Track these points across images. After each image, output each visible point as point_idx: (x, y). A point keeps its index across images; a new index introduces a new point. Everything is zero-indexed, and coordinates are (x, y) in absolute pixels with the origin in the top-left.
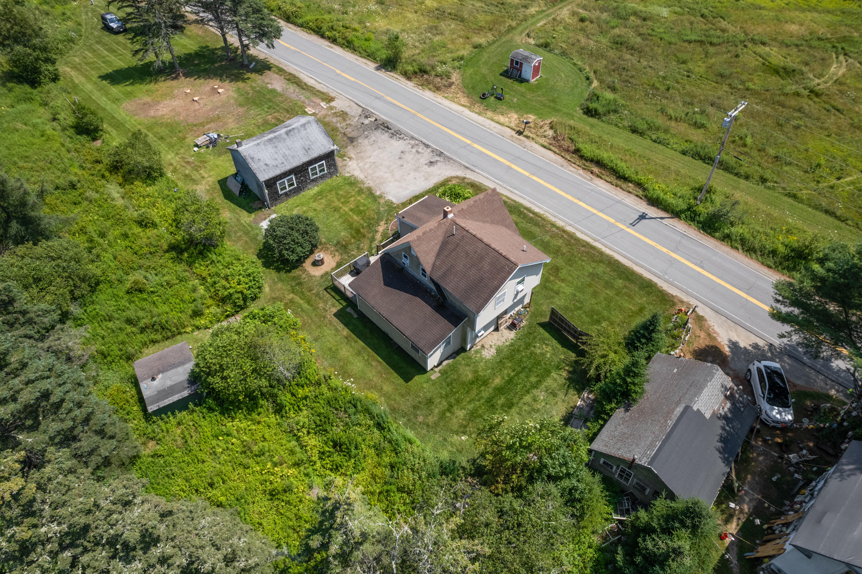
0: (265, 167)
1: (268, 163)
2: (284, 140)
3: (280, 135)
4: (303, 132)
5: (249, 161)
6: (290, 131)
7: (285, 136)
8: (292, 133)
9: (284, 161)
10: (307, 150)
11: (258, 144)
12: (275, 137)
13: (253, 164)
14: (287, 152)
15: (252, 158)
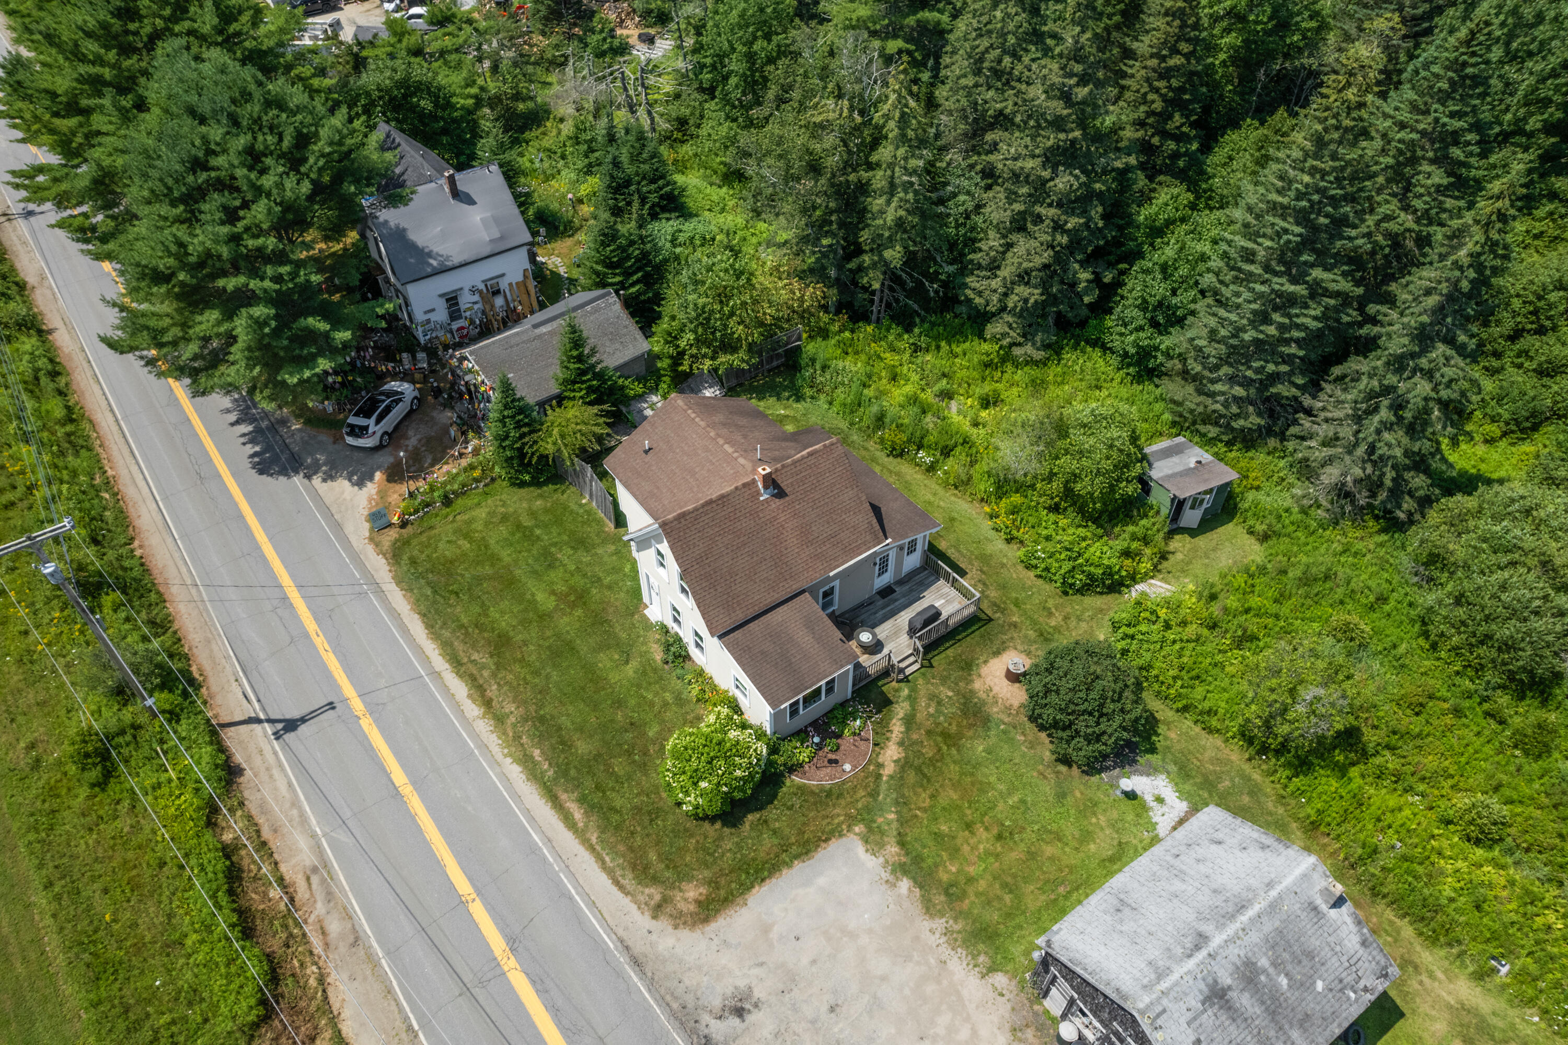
0: (1220, 836)
1: (1214, 847)
2: (1201, 917)
3: (1220, 927)
4: (1154, 953)
5: (1268, 840)
6: (1197, 948)
7: (1207, 928)
8: (1189, 943)
9: (1177, 863)
10: (1122, 906)
11: (1270, 885)
12: (1232, 917)
13: (1255, 835)
14: (1178, 886)
15: (1264, 847)
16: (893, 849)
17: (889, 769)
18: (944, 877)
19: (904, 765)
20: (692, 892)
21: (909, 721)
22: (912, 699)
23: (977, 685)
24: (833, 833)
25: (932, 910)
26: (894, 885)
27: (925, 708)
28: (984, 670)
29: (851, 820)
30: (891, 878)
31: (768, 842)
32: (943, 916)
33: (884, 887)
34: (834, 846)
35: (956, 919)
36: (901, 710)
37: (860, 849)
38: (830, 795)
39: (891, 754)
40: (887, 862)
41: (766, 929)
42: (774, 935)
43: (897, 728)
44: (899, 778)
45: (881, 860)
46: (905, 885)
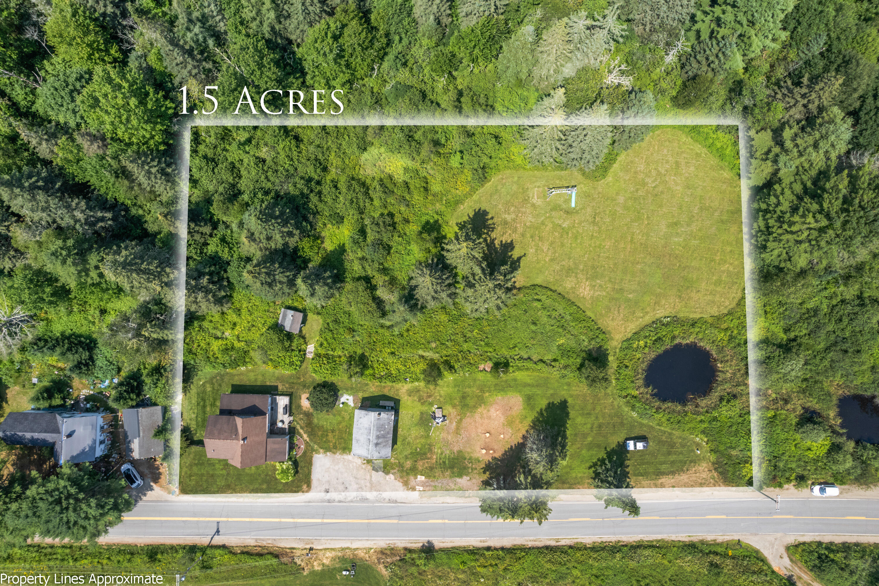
14: (361, 431)
16: (321, 450)
17: (308, 439)
18: (332, 446)
19: (309, 436)
20: (305, 487)
21: (302, 428)
22: (298, 423)
23: (304, 409)
24: (311, 458)
25: (335, 453)
27: (301, 422)
28: (302, 404)
29: (312, 453)
30: (326, 454)
31: (305, 469)
32: (337, 452)
33: (326, 456)
34: (314, 459)
35: (339, 450)
36: (298, 427)
37: (317, 455)
38: (305, 453)
39: (305, 436)
41: (319, 480)
43: (301, 431)
44: (311, 440)
45: (322, 453)
46: (328, 453)
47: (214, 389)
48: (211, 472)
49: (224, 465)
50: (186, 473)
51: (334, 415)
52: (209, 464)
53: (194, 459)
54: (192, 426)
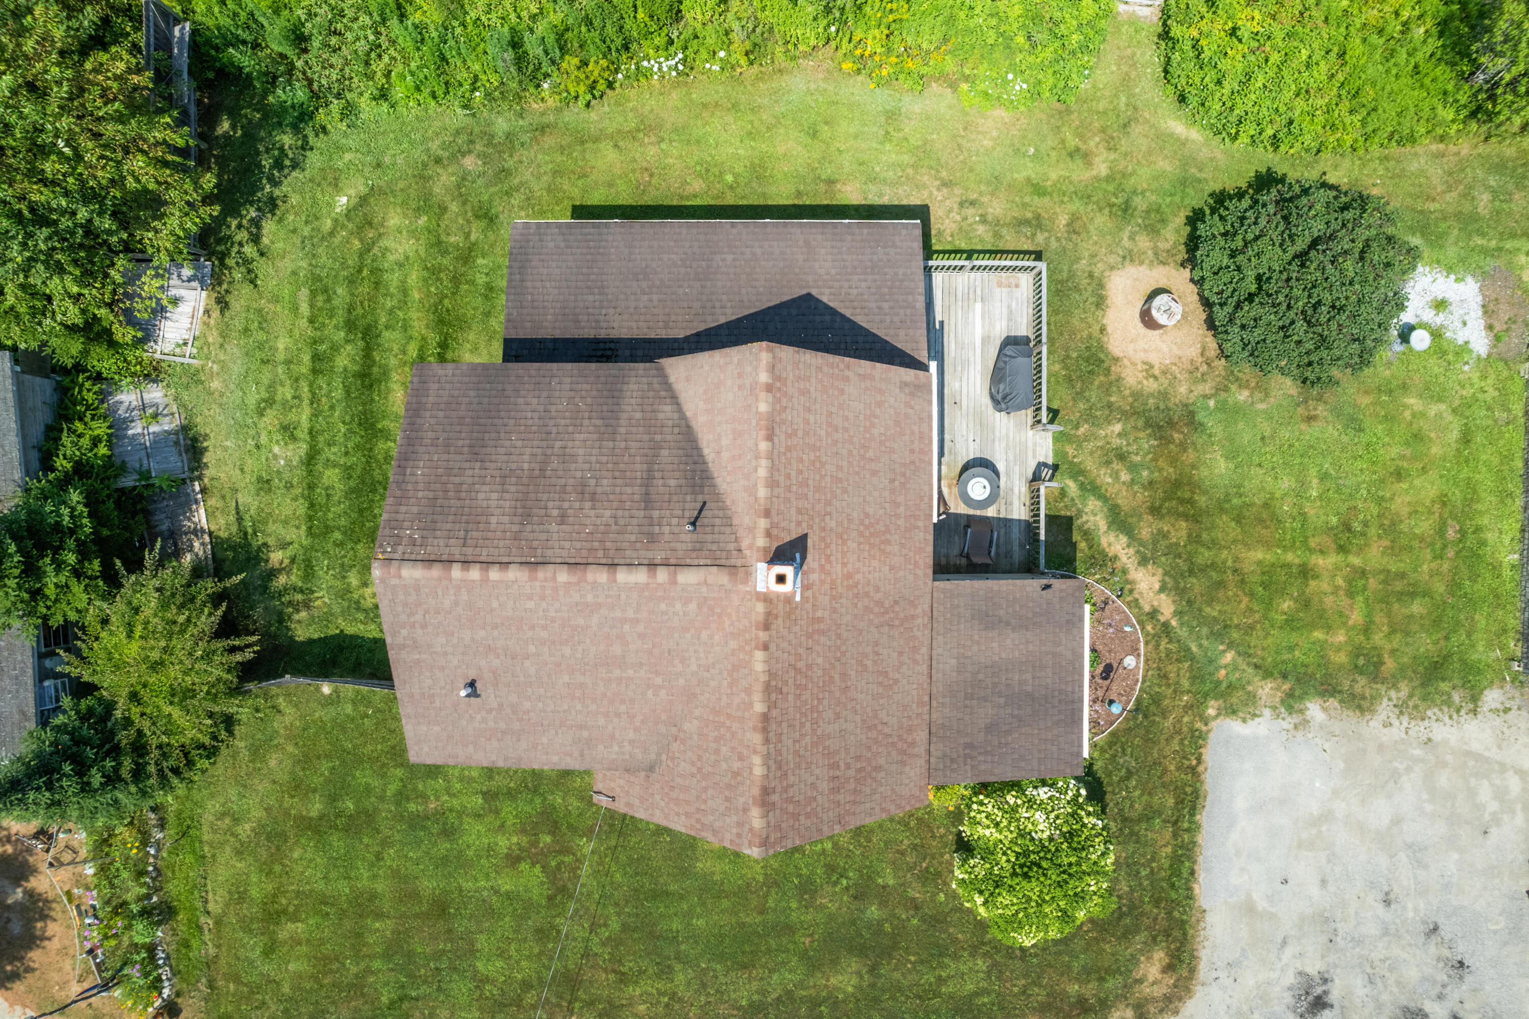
16: (1266, 690)
17: (1167, 607)
18: (1341, 658)
19: (1175, 583)
20: (1152, 968)
21: (1120, 521)
22: (1092, 488)
24: (1197, 739)
25: (1365, 704)
26: (1306, 722)
27: (1116, 482)
28: (1115, 345)
29: (1196, 707)
30: (1296, 718)
32: (1381, 697)
33: (1299, 734)
34: (1210, 755)
35: (1395, 686)
36: (1095, 517)
37: (1236, 728)
38: (1148, 711)
39: (1148, 585)
40: (1274, 708)
41: (1249, 909)
42: (1261, 904)
43: (1118, 546)
44: (1189, 609)
45: (1267, 712)
46: (1314, 709)
47: (438, 245)
48: (428, 885)
49: (530, 828)
50: (239, 896)
51: (1354, 424)
52: (416, 822)
53: (297, 787)
54: (274, 531)
